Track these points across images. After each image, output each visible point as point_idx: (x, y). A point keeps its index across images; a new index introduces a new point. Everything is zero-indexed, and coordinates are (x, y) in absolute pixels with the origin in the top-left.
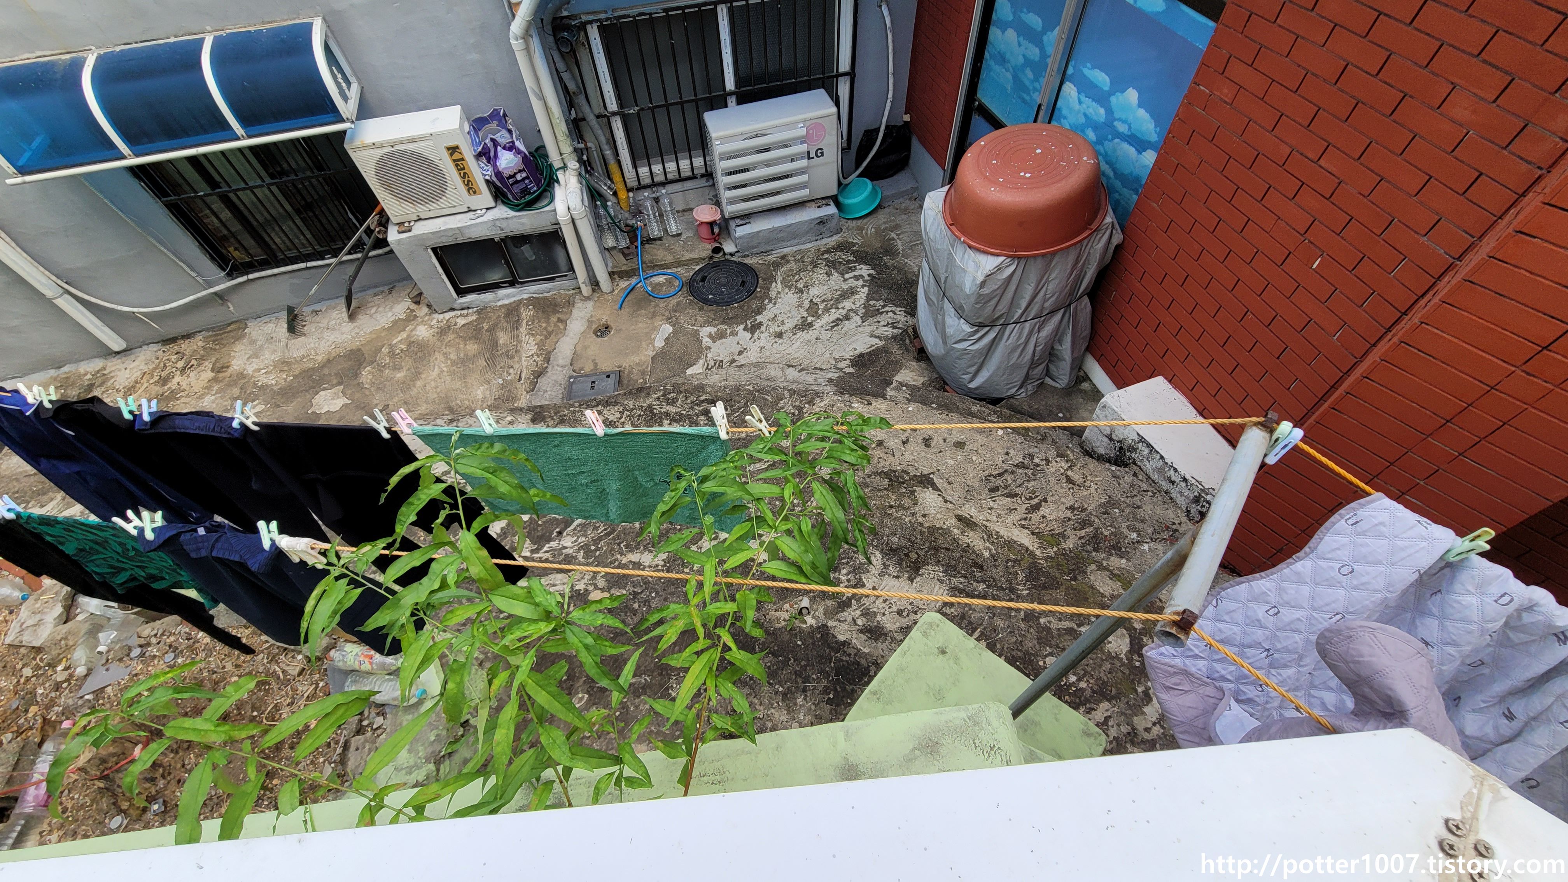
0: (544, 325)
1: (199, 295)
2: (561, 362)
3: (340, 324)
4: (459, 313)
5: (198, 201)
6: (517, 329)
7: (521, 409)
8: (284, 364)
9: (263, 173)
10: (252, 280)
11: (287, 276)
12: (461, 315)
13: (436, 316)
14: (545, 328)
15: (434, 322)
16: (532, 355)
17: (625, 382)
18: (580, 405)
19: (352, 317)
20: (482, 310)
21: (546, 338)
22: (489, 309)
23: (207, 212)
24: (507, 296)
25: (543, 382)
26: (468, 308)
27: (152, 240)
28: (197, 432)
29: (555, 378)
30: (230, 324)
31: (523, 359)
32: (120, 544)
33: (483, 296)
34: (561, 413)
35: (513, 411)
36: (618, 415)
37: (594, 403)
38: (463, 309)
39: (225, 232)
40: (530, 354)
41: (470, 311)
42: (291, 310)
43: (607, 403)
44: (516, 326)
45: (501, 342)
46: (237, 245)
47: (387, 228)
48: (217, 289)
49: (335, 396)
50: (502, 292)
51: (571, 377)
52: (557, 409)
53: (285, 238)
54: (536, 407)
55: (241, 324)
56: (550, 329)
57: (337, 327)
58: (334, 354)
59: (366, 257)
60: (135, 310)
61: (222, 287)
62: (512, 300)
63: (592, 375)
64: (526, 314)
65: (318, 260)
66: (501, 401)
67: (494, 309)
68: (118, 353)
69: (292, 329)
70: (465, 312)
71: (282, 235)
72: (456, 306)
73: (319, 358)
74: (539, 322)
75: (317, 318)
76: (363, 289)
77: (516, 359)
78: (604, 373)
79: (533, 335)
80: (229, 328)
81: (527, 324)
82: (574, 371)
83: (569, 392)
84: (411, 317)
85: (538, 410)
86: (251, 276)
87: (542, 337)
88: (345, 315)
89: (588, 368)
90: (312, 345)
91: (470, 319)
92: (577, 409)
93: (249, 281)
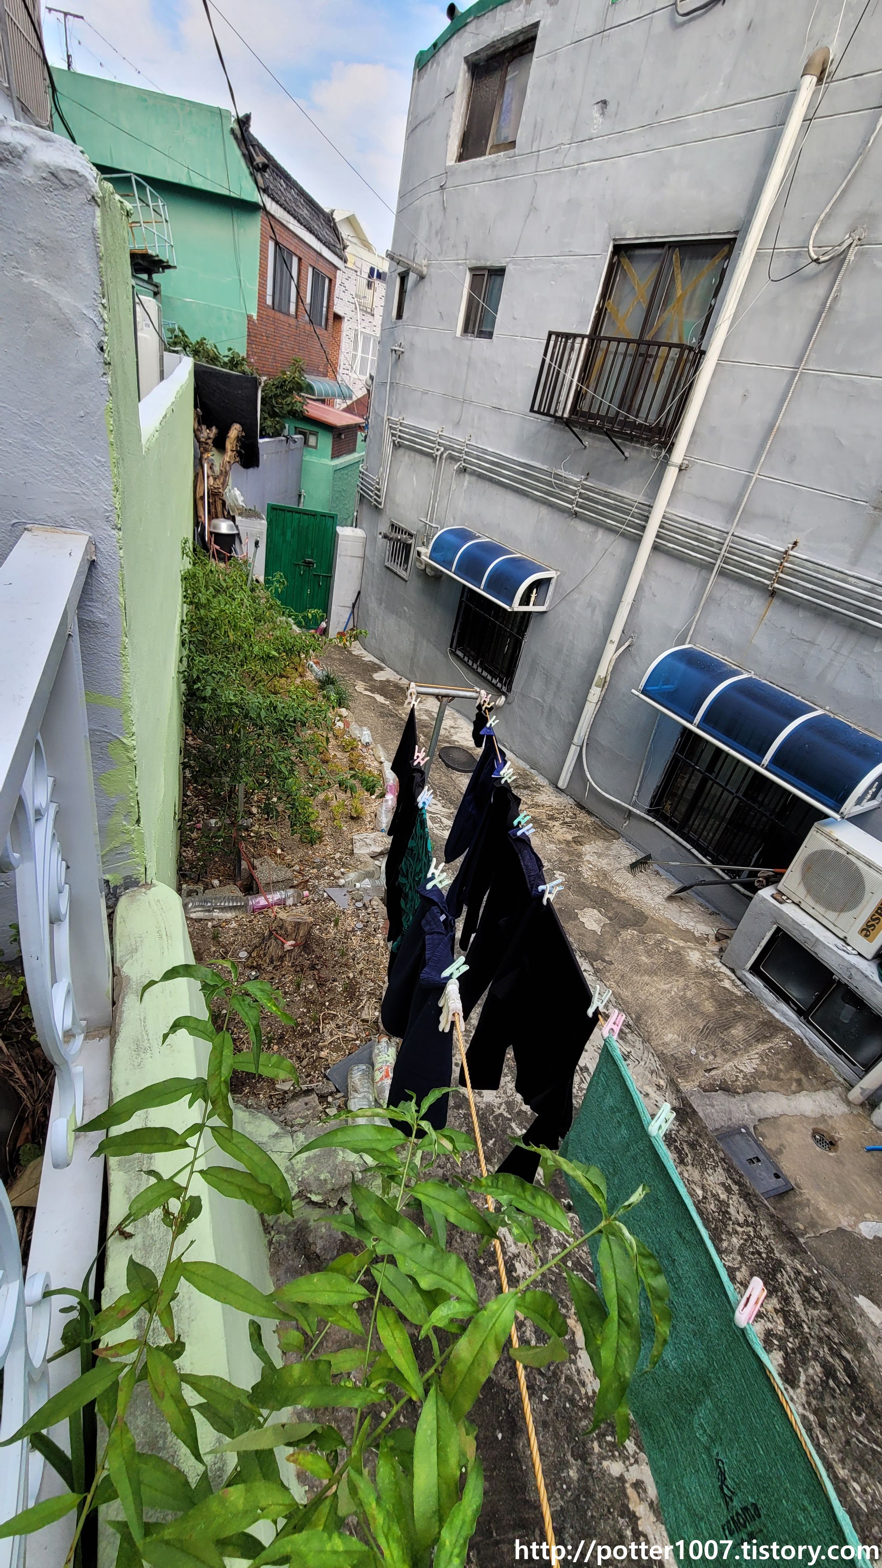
0: (781, 1067)
1: (623, 804)
2: (755, 1106)
3: (659, 894)
4: (734, 977)
5: (691, 769)
6: (758, 1041)
7: (678, 1091)
8: (604, 875)
9: (743, 789)
10: (655, 825)
11: (673, 842)
12: (733, 981)
13: (717, 960)
14: (779, 1070)
15: (711, 961)
16: (741, 1071)
17: (785, 1203)
18: (723, 1160)
19: (670, 898)
20: (752, 996)
21: (770, 1076)
22: (756, 1003)
23: (687, 776)
24: (784, 1013)
25: (720, 1098)
26: (744, 984)
27: (644, 763)
28: (524, 867)
29: (733, 1108)
30: (613, 829)
31: (731, 1064)
32: (421, 869)
33: (766, 991)
34: (701, 1141)
35: (672, 1082)
36: (741, 1219)
37: (736, 1177)
38: (740, 979)
39: (679, 793)
40: (742, 1068)
41: (743, 987)
42: (649, 857)
43: (746, 1195)
44: (761, 1038)
45: (733, 1031)
46: (674, 804)
47: (767, 885)
48: (634, 810)
49: (598, 921)
50: (783, 1007)
51: (745, 1127)
52: (702, 1132)
53: (702, 826)
54: (690, 1106)
55: (618, 835)
56: (782, 1075)
57: (655, 893)
58: (631, 903)
59: (729, 883)
60: (591, 780)
61: (638, 812)
62: (783, 1020)
63: (765, 1153)
64: (779, 1041)
65: (701, 853)
66: (673, 1062)
67: (760, 1008)
68: (557, 787)
69: (633, 866)
70: (739, 983)
71: (704, 823)
72: (738, 973)
73: (623, 895)
74: (781, 1060)
75: (653, 877)
76: (698, 894)
77: (726, 1056)
78: (776, 1166)
79: (763, 1060)
80: (610, 831)
81: (770, 1049)
82: (755, 1127)
83: (729, 1134)
84: (701, 941)
85: (689, 1110)
86: (657, 823)
87: (767, 1071)
88: (668, 893)
89: (770, 1144)
90: (630, 885)
91: (735, 990)
92: (716, 1158)
93: (653, 823)
